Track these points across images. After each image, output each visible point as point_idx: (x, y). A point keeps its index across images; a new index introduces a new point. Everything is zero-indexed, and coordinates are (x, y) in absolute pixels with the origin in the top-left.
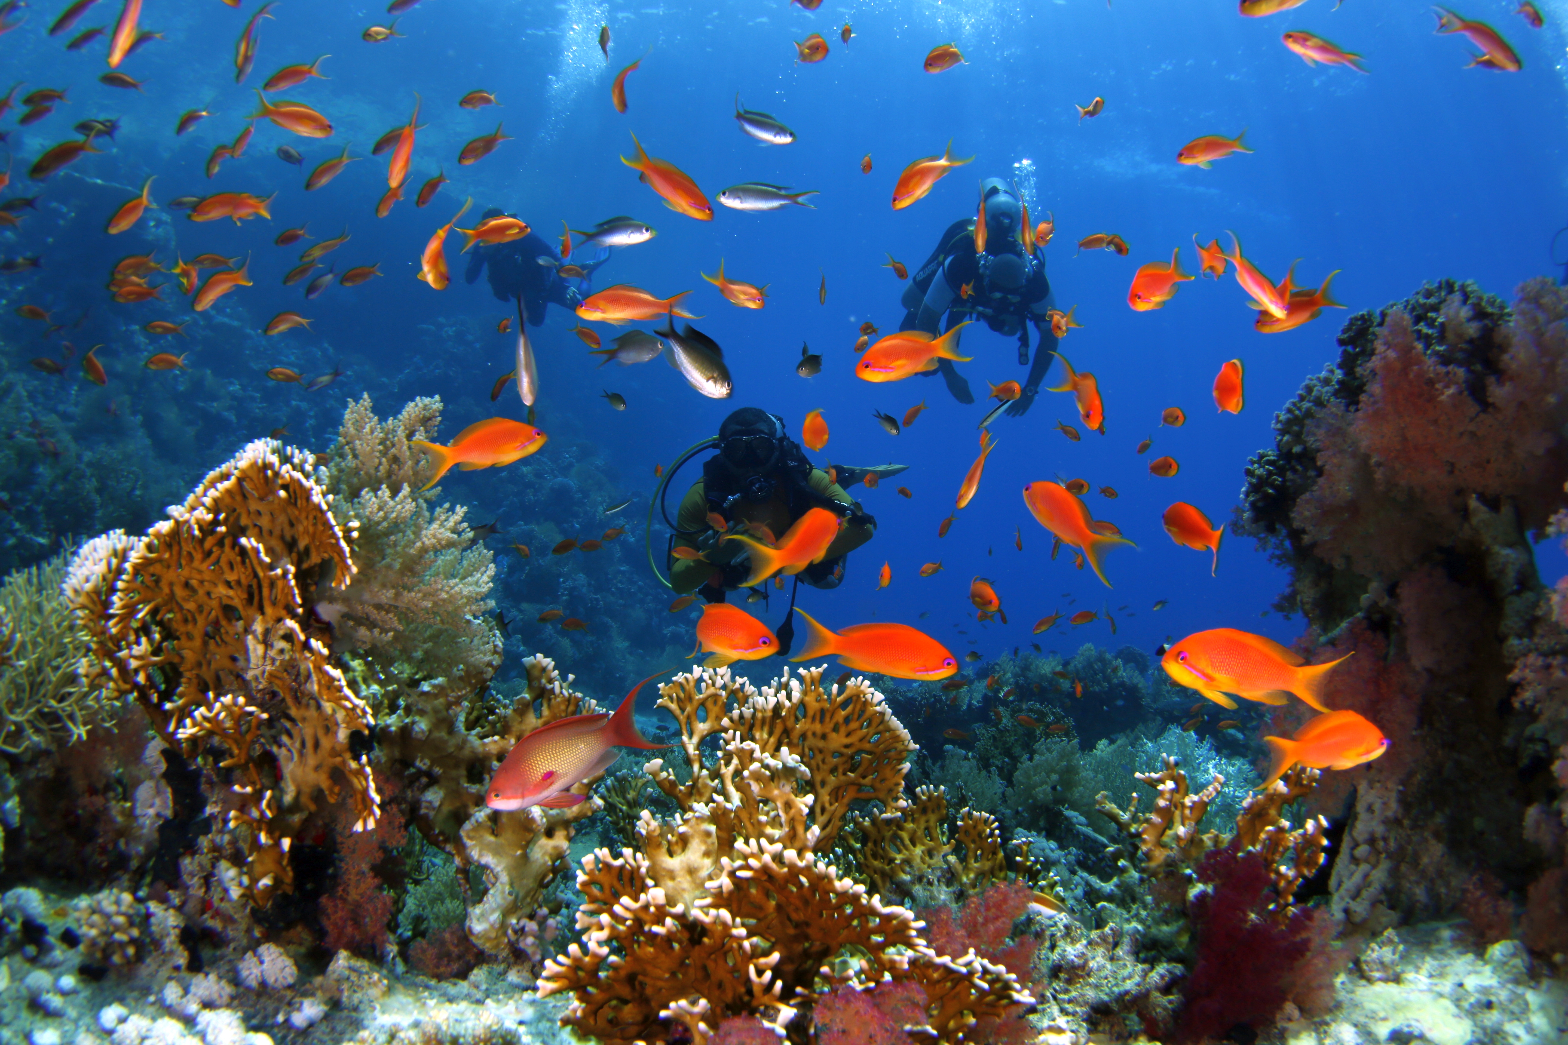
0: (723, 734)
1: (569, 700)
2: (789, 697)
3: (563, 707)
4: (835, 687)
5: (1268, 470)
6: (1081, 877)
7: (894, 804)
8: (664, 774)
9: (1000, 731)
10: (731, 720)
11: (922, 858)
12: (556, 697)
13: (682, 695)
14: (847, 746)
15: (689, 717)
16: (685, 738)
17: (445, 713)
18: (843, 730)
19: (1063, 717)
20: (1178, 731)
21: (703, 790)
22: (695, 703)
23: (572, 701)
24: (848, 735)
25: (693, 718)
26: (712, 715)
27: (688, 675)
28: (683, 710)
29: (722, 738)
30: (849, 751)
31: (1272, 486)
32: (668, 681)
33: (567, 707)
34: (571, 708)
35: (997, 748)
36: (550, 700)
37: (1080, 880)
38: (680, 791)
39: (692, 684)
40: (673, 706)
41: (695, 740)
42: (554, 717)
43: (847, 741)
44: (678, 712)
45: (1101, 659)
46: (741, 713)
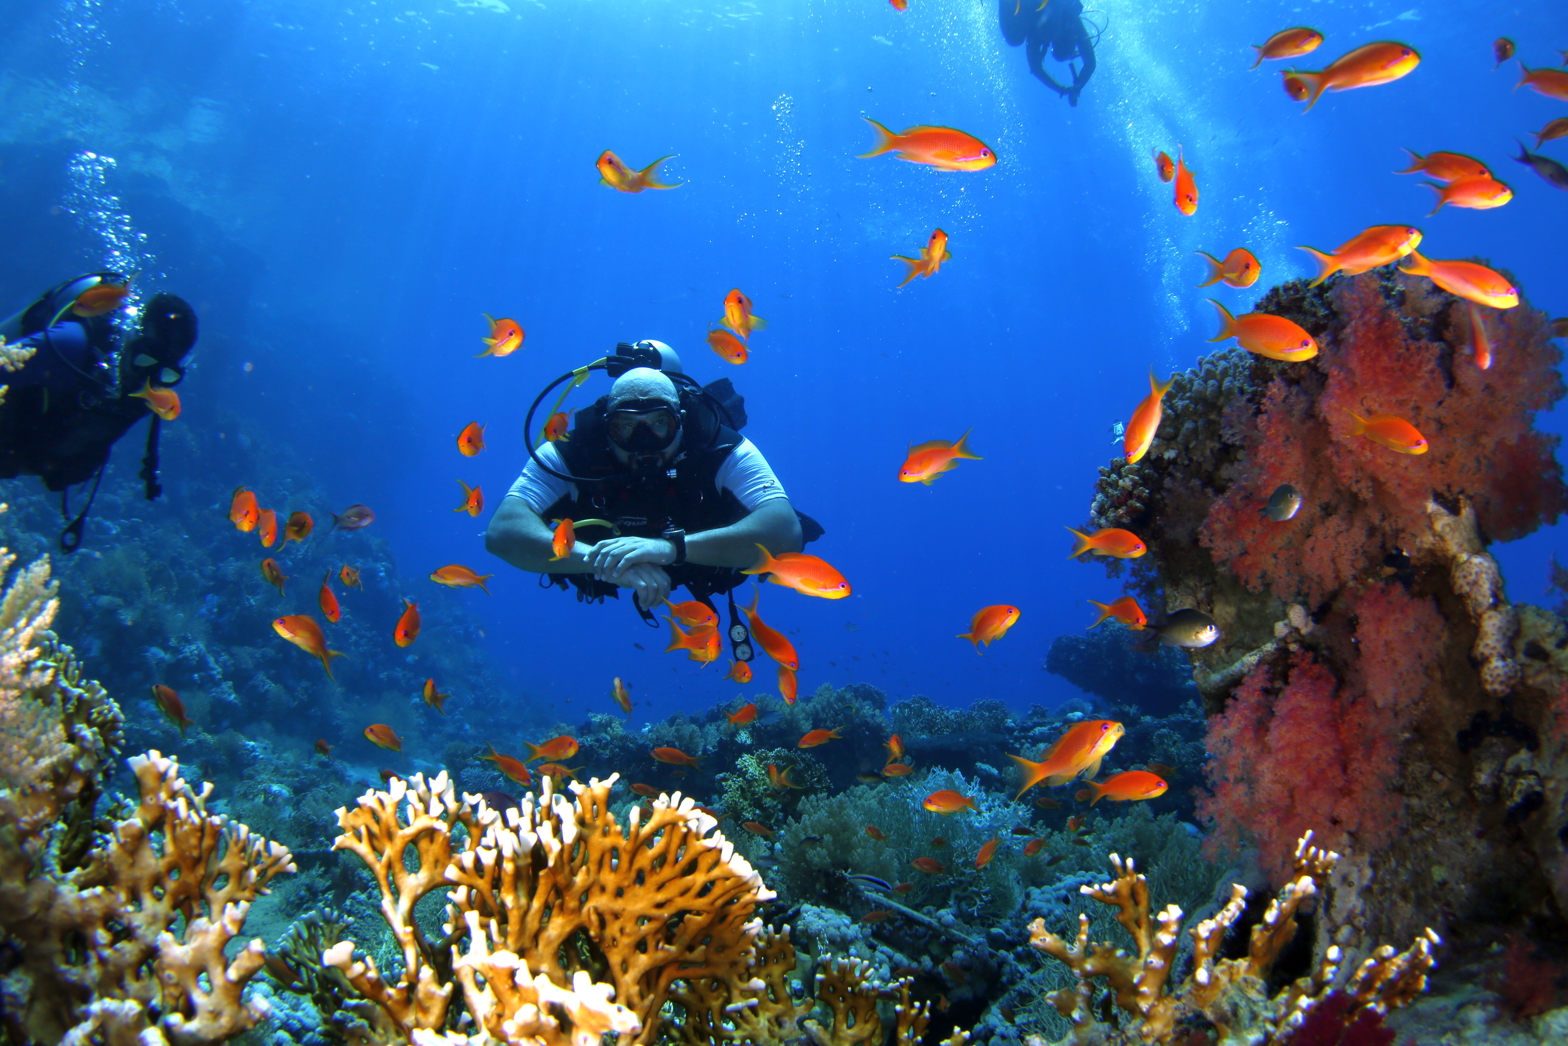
0: (450, 894)
1: (202, 829)
2: (557, 831)
3: (193, 841)
4: (635, 813)
5: (1132, 480)
6: (882, 952)
7: (744, 986)
8: (359, 967)
9: (749, 782)
10: (462, 869)
11: (770, 1031)
12: (183, 823)
13: (375, 829)
14: (660, 906)
15: (389, 866)
16: (387, 902)
17: (17, 849)
18: (653, 880)
19: (814, 763)
20: (945, 773)
21: (427, 1004)
22: (399, 843)
23: (208, 830)
24: (660, 887)
25: (397, 867)
26: (428, 860)
27: (382, 795)
28: (378, 852)
29: (449, 901)
30: (665, 913)
31: (1139, 498)
32: (352, 805)
33: (201, 839)
34: (207, 842)
35: (745, 799)
36: (174, 827)
37: (884, 957)
38: (390, 997)
39: (390, 809)
40: (363, 848)
41: (405, 903)
42: (181, 854)
43: (660, 897)
44: (370, 857)
45: (841, 699)
46: (478, 860)
